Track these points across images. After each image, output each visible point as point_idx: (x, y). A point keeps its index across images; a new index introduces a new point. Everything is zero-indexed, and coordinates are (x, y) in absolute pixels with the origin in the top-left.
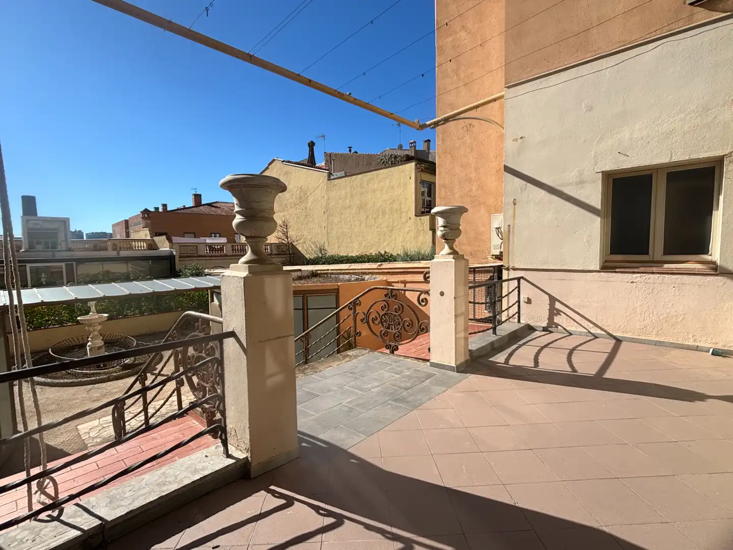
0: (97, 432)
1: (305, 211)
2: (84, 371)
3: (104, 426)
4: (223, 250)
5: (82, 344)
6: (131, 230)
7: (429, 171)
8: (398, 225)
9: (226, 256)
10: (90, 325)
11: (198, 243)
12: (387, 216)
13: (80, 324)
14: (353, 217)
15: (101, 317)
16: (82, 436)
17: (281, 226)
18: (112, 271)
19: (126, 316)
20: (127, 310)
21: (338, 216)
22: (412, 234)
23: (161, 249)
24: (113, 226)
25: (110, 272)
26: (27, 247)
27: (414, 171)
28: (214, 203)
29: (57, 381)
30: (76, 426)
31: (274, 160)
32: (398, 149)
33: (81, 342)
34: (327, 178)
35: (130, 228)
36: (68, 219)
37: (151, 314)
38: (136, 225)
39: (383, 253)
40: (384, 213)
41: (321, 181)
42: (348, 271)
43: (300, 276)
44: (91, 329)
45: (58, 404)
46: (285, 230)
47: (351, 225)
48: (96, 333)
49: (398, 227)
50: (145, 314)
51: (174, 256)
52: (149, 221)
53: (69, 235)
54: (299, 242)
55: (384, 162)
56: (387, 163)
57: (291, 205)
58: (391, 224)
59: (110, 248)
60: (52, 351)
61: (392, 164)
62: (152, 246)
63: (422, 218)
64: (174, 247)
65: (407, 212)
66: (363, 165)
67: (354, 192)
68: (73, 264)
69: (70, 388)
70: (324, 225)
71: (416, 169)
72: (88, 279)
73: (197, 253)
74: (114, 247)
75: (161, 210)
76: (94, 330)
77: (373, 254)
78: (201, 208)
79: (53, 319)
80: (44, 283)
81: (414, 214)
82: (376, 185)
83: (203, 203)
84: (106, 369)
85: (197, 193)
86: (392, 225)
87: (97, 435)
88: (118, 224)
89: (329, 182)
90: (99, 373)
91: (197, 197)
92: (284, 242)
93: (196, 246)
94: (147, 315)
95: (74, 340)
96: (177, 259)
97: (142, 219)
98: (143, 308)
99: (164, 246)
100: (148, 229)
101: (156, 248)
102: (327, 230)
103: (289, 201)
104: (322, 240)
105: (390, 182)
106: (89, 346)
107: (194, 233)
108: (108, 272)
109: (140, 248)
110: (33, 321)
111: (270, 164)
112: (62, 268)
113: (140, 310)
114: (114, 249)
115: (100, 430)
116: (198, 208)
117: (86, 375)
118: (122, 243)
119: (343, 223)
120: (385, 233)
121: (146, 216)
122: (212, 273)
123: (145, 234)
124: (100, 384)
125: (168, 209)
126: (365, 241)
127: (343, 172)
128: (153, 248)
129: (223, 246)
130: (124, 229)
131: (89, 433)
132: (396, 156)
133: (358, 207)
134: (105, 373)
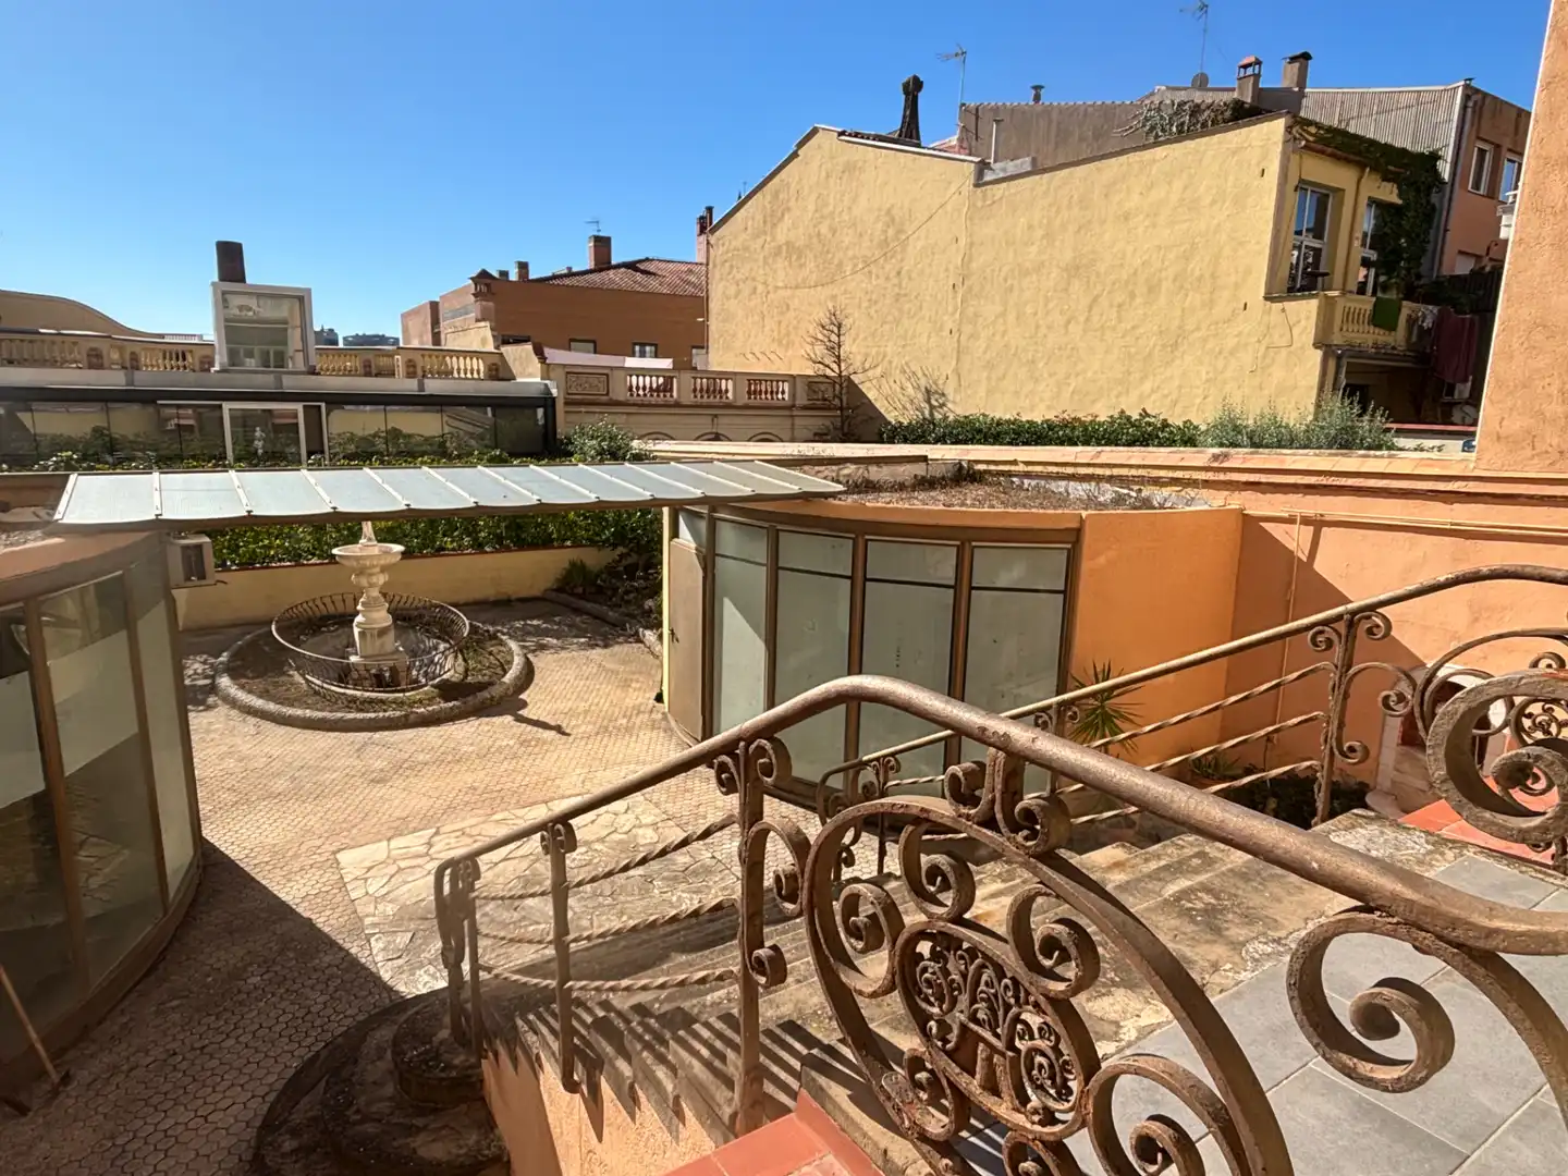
0: (385, 880)
1: (895, 281)
2: (348, 692)
3: (403, 864)
4: (671, 390)
5: (342, 616)
6: (445, 327)
7: (1329, 150)
8: (1198, 329)
9: (677, 405)
10: (361, 572)
11: (611, 368)
12: (1162, 300)
13: (337, 563)
14: (1047, 300)
15: (387, 553)
16: (349, 887)
17: (823, 327)
18: (406, 431)
19: (440, 551)
20: (444, 536)
21: (997, 298)
22: (1246, 358)
23: (519, 380)
24: (405, 316)
25: (400, 431)
26: (226, 360)
27: (1279, 148)
28: (640, 261)
29: (290, 711)
30: (334, 853)
31: (815, 131)
32: (1193, 87)
33: (341, 608)
34: (972, 180)
35: (443, 324)
36: (309, 290)
37: (497, 551)
38: (456, 313)
39: (1135, 416)
40: (1153, 289)
41: (953, 189)
42: (1090, 471)
43: (923, 477)
44: (364, 581)
45: (293, 779)
46: (834, 338)
47: (1037, 327)
48: (375, 593)
49: (1197, 335)
50: (486, 548)
51: (553, 400)
52: (491, 304)
53: (311, 339)
54: (870, 373)
55: (1153, 128)
56: (1163, 130)
57: (855, 265)
58: (1176, 323)
59: (401, 370)
60: (277, 630)
61: (1180, 132)
62: (499, 371)
63: (1287, 305)
64: (552, 375)
65: (1237, 286)
66: (1082, 139)
67: (1058, 222)
68: (319, 407)
69: (319, 735)
70: (949, 325)
71: (1286, 142)
72: (352, 448)
73: (607, 394)
74: (411, 369)
75: (513, 277)
76: (371, 585)
77: (1102, 419)
78: (611, 273)
79: (278, 546)
80: (260, 451)
81: (1262, 294)
82: (1136, 197)
83: (614, 262)
84: (399, 691)
85: (601, 234)
86: (1180, 327)
87: (384, 891)
88: (415, 312)
89: (979, 190)
90: (382, 702)
91: (602, 244)
92: (829, 372)
93: (606, 374)
94: (489, 552)
95: (324, 604)
96: (560, 407)
97: (473, 298)
98: (483, 534)
99: (527, 371)
100: (488, 324)
101: (506, 376)
102: (959, 341)
103: (850, 253)
104: (941, 370)
105: (1185, 188)
106: (358, 625)
107: (594, 342)
108: (395, 434)
109: (469, 376)
110: (238, 547)
111: (801, 144)
112: (296, 416)
113: (475, 539)
114: (411, 375)
115: (392, 876)
116: (603, 274)
117: (352, 703)
118: (427, 358)
119: (1011, 317)
120: (1150, 354)
121: (484, 289)
122: (651, 451)
123: (480, 337)
124: (386, 733)
125: (532, 276)
126: (1077, 375)
127: (1028, 159)
128: (501, 375)
129: (672, 378)
130: (429, 327)
131: (366, 880)
132: (1198, 106)
133: (1066, 270)
134: (400, 704)
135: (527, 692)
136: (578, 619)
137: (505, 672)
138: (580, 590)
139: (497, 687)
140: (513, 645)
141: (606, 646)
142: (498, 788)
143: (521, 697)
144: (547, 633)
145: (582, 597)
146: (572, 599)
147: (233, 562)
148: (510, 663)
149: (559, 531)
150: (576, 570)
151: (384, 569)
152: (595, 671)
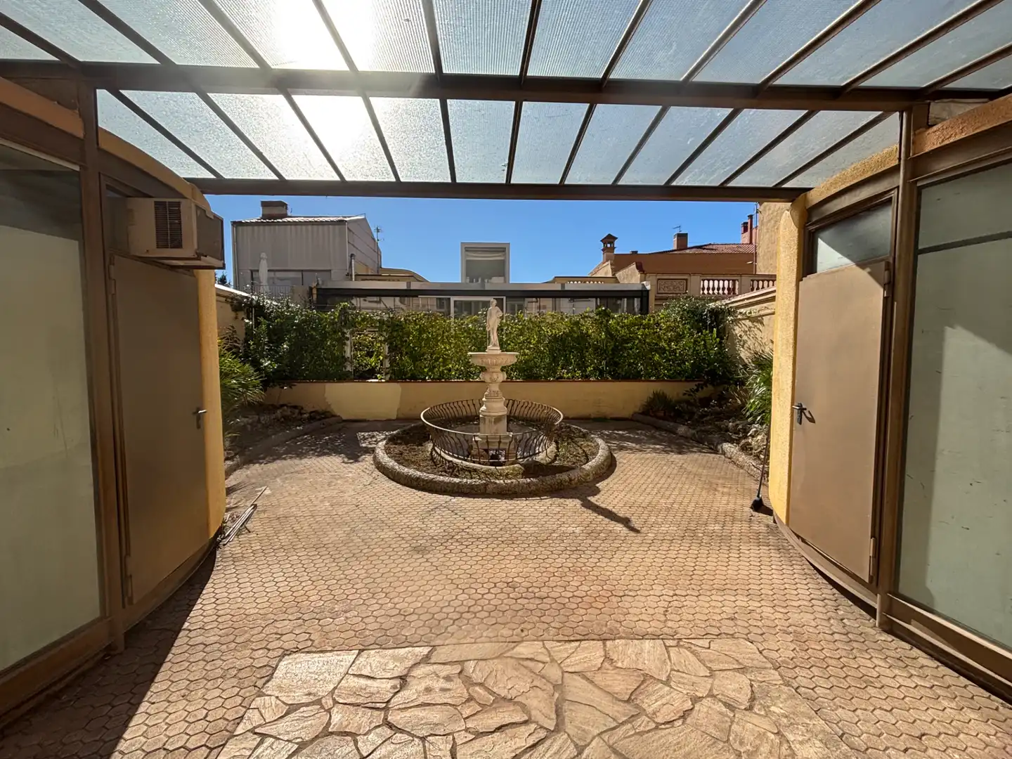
19: (560, 379)
20: (562, 369)
28: (708, 245)
36: (510, 245)
37: (598, 381)
48: (495, 387)
50: (591, 379)
51: (648, 291)
64: (647, 280)
73: (686, 293)
76: (493, 382)
78: (688, 251)
83: (689, 246)
85: (682, 232)
91: (682, 238)
93: (685, 279)
94: (593, 381)
95: (474, 405)
100: (609, 263)
113: (584, 372)
116: (683, 251)
123: (604, 271)
135: (605, 482)
136: (657, 433)
137: (588, 461)
138: (661, 414)
139: (578, 470)
140: (600, 441)
141: (680, 453)
142: (543, 593)
143: (597, 485)
144: (629, 439)
145: (663, 419)
146: (654, 419)
147: (430, 376)
148: (594, 454)
149: (646, 369)
150: (658, 399)
152: (675, 471)
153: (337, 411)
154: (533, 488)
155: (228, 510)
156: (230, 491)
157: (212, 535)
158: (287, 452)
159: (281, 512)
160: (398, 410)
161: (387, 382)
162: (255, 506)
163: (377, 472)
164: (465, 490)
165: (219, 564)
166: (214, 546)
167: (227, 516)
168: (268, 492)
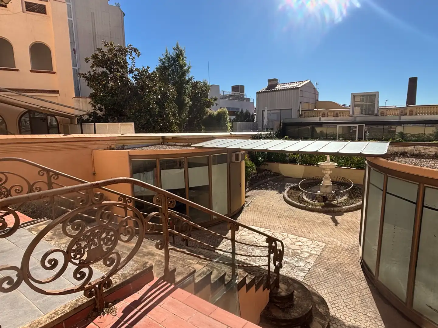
10: (324, 169)
15: (333, 165)
36: (378, 92)
44: (325, 172)
48: (328, 176)
59: (408, 113)
106: (322, 183)
118: (418, 109)
139: (338, 208)
143: (344, 213)
151: (331, 169)
153: (283, 174)
154: (319, 210)
155: (245, 201)
156: (246, 197)
157: (242, 205)
158: (263, 187)
159: (256, 204)
160: (303, 175)
161: (300, 164)
162: (251, 201)
163: (283, 198)
164: (300, 207)
165: (243, 211)
166: (242, 208)
167: (245, 203)
168: (255, 198)
